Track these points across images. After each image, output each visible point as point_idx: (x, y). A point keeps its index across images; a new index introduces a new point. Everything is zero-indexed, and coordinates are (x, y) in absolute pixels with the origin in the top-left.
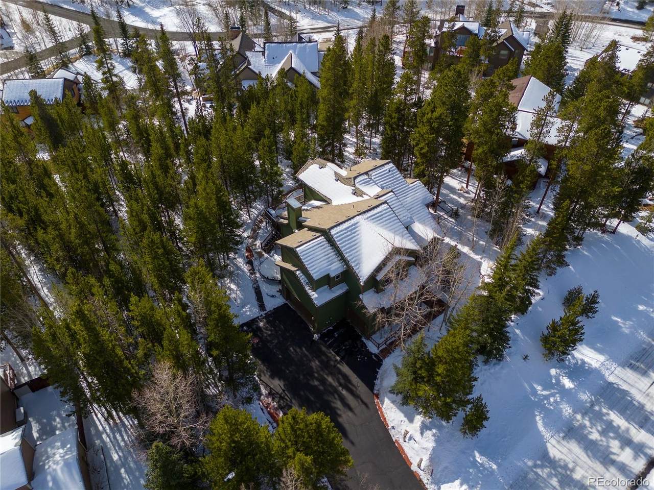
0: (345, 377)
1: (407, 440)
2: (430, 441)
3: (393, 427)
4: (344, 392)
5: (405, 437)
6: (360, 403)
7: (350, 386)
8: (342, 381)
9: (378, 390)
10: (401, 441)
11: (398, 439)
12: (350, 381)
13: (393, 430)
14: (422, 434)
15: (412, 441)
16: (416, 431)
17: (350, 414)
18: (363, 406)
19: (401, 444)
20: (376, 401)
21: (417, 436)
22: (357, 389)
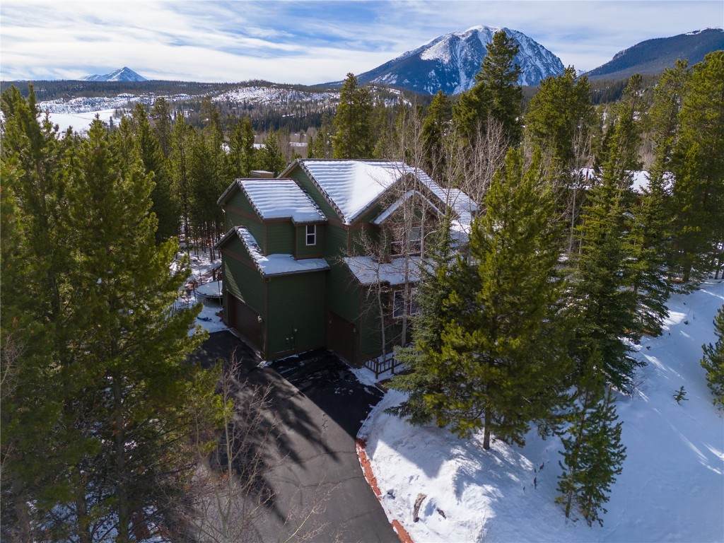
0: (301, 414)
1: (421, 515)
2: (480, 506)
3: (391, 494)
4: (291, 433)
5: (417, 508)
6: (323, 451)
7: (306, 425)
8: (292, 417)
9: (367, 434)
10: (407, 521)
11: (400, 520)
12: (308, 420)
13: (391, 501)
14: (458, 493)
15: (436, 514)
16: (444, 489)
17: (294, 466)
18: (328, 457)
19: (408, 529)
20: (359, 450)
21: (447, 500)
22: (320, 431)
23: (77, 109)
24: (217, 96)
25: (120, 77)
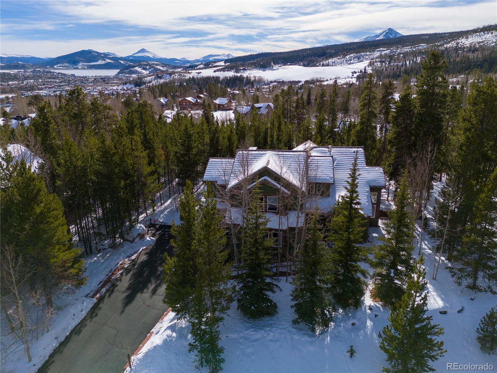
23: (349, 62)
24: (449, 43)
25: (385, 36)
